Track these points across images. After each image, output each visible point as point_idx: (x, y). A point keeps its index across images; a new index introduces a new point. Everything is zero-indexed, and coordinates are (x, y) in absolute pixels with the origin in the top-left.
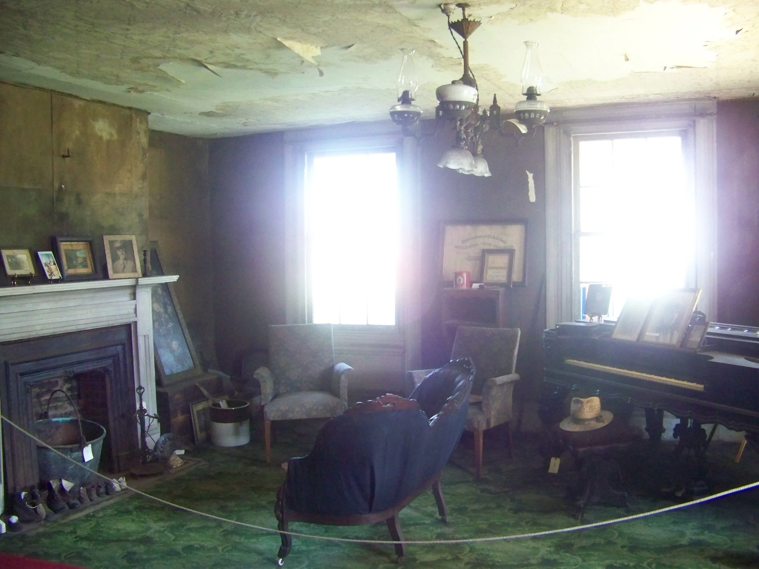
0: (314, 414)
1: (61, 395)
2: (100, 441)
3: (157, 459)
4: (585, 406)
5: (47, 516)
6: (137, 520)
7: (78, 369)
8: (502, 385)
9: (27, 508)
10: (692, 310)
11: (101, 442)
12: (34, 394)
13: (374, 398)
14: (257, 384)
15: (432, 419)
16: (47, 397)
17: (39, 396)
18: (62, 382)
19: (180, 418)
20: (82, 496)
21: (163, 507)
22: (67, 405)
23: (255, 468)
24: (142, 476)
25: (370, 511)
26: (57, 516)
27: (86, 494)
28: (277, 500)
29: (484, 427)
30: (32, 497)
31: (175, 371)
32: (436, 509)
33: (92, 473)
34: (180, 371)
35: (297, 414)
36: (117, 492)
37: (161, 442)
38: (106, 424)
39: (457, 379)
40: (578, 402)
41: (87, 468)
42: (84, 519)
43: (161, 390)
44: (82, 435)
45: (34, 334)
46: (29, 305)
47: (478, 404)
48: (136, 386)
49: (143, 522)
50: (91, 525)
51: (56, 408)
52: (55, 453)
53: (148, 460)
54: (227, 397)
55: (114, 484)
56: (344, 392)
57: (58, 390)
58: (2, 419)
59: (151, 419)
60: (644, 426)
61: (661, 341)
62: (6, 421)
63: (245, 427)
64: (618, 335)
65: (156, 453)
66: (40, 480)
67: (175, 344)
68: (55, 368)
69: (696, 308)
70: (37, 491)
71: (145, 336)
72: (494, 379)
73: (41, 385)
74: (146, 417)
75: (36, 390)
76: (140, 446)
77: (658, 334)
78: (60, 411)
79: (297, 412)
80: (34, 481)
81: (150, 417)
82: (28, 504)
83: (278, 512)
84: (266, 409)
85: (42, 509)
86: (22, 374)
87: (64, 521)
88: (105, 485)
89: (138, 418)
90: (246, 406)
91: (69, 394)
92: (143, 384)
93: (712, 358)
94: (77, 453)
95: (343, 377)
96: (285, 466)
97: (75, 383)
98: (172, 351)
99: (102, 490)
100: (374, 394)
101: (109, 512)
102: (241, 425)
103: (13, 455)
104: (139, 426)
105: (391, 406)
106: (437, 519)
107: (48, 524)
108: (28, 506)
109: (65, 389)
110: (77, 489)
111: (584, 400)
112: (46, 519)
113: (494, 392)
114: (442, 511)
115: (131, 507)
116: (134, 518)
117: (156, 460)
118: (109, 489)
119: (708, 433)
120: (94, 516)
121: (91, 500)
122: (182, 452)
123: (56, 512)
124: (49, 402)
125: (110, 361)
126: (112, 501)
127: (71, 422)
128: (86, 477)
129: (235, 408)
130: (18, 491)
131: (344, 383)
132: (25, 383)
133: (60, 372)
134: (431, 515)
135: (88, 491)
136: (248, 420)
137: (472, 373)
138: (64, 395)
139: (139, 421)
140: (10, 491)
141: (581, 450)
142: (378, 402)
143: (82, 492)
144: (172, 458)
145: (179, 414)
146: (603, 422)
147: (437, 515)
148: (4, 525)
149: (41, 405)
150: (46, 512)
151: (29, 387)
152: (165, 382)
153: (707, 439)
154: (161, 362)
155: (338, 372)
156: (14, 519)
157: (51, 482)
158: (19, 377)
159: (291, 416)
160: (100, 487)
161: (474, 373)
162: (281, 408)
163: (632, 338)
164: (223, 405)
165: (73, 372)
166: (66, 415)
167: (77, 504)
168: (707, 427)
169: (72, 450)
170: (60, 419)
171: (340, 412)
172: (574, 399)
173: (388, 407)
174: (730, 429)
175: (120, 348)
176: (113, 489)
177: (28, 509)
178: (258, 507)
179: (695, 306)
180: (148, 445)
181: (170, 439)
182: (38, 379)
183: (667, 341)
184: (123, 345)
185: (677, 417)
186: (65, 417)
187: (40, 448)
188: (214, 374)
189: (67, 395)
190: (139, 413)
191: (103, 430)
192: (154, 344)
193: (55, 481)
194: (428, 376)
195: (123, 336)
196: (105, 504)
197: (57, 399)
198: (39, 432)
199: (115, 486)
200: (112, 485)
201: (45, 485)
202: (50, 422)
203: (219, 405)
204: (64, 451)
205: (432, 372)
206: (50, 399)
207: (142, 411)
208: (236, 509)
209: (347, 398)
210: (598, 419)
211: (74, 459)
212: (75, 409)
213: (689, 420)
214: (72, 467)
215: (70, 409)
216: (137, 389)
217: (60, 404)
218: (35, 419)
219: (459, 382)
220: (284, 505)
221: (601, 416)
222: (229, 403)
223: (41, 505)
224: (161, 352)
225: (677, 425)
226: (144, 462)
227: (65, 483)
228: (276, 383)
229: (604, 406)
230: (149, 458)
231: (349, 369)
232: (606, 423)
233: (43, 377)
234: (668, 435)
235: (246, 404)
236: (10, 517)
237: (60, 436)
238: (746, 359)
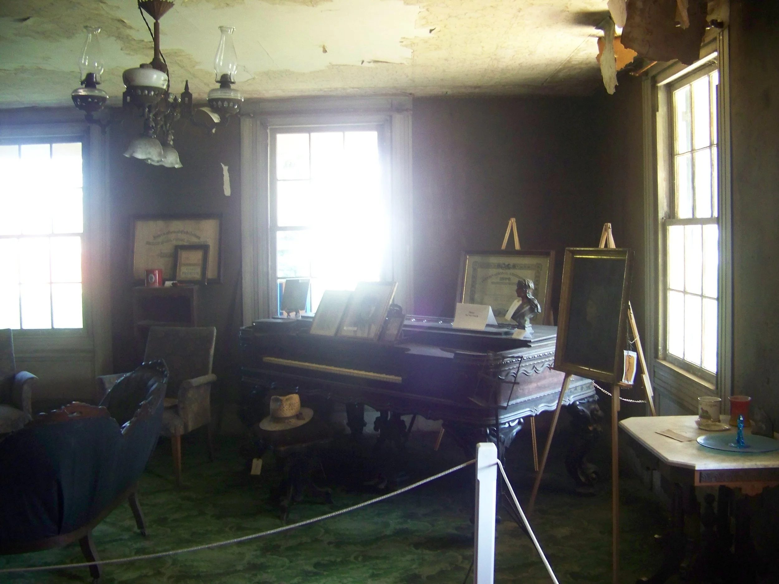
4: (284, 404)
8: (199, 387)
10: (389, 301)
13: (59, 408)
15: (125, 427)
29: (181, 431)
32: (133, 523)
39: (150, 383)
40: (277, 400)
47: (175, 409)
56: (27, 404)
60: (345, 422)
61: (359, 334)
64: (315, 331)
69: (393, 300)
72: (189, 380)
77: (355, 329)
93: (409, 350)
95: (26, 387)
100: (59, 403)
105: (78, 415)
106: (135, 533)
111: (283, 398)
113: (190, 394)
114: (140, 524)
119: (408, 425)
131: (27, 393)
134: (128, 529)
137: (166, 376)
141: (282, 449)
142: (64, 412)
146: (304, 419)
147: (136, 529)
153: (406, 430)
155: (20, 380)
161: (168, 375)
163: (330, 332)
168: (407, 419)
171: (23, 425)
172: (273, 397)
173: (75, 417)
174: (428, 418)
179: (393, 297)
183: (365, 335)
185: (377, 410)
194: (119, 381)
205: (123, 376)
209: (31, 410)
210: (298, 416)
213: (389, 413)
219: (152, 385)
221: (301, 414)
225: (377, 418)
229: (304, 403)
231: (32, 378)
232: (307, 420)
234: (369, 428)
238: (441, 349)
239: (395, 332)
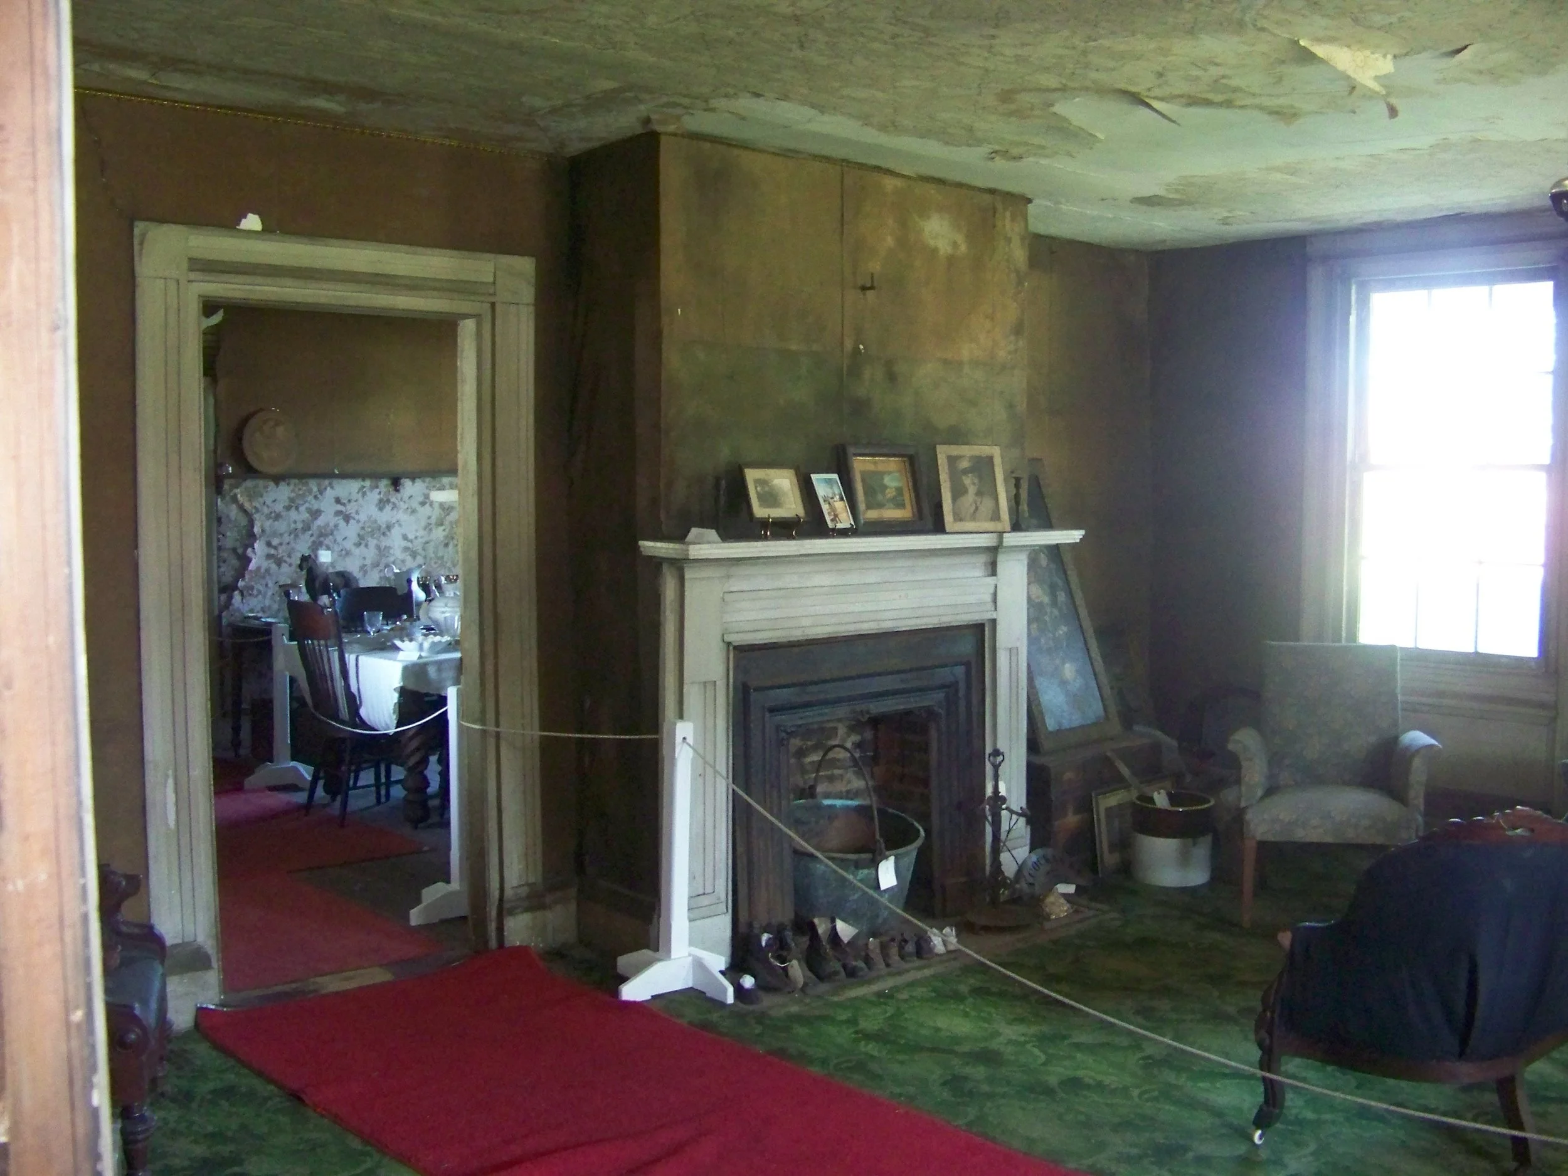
0: (1351, 835)
1: (841, 754)
2: (911, 851)
3: (1020, 898)
5: (805, 983)
6: (974, 1014)
7: (877, 708)
9: (770, 962)
11: (915, 853)
12: (792, 749)
13: (1489, 814)
14: (1234, 763)
16: (815, 757)
17: (801, 753)
18: (845, 730)
19: (1071, 819)
20: (872, 955)
21: (1027, 995)
22: (850, 775)
23: (1217, 935)
24: (986, 929)
25: (1462, 1054)
26: (823, 986)
27: (878, 951)
28: (1261, 1008)
30: (781, 945)
31: (1066, 725)
33: (892, 913)
34: (1075, 724)
35: (1313, 830)
36: (938, 955)
37: (1030, 863)
38: (925, 818)
41: (884, 900)
42: (873, 997)
43: (1038, 760)
44: (878, 837)
45: (794, 634)
46: (792, 578)
48: (989, 750)
49: (985, 1020)
50: (885, 1012)
51: (831, 779)
52: (827, 866)
53: (1002, 899)
54: (1168, 784)
55: (933, 938)
56: (1417, 794)
57: (838, 746)
58: (733, 790)
59: (1014, 817)
62: (740, 796)
63: (1202, 850)
65: (1018, 886)
66: (796, 915)
67: (1069, 670)
68: (836, 701)
70: (789, 933)
71: (1010, 649)
73: (806, 732)
74: (1004, 813)
75: (796, 743)
76: (988, 868)
78: (840, 787)
79: (1315, 827)
80: (786, 913)
81: (1012, 812)
82: (772, 955)
83: (1263, 1033)
84: (1249, 816)
85: (796, 968)
86: (772, 710)
87: (836, 999)
88: (915, 939)
89: (988, 813)
90: (1206, 806)
91: (857, 755)
92: (1002, 745)
94: (866, 871)
95: (1417, 762)
96: (1285, 939)
97: (869, 735)
98: (1063, 683)
99: (910, 948)
100: (1488, 805)
101: (920, 990)
102: (1195, 844)
103: (750, 862)
104: (989, 829)
105: (1525, 833)
107: (807, 1000)
108: (772, 958)
109: (849, 745)
110: (861, 942)
112: (803, 989)
115: (963, 988)
116: (968, 1010)
117: (1016, 900)
118: (922, 948)
120: (891, 995)
121: (888, 965)
122: (1070, 889)
123: (821, 977)
124: (819, 766)
125: (940, 695)
126: (927, 972)
127: (859, 810)
128: (880, 920)
129: (1186, 809)
130: (755, 931)
131: (1419, 773)
132: (778, 728)
133: (842, 711)
135: (884, 947)
136: (1208, 839)
138: (849, 755)
139: (990, 818)
140: (743, 929)
142: (1498, 821)
143: (871, 947)
144: (1051, 899)
145: (1070, 814)
148: (731, 990)
149: (803, 771)
150: (804, 976)
151: (783, 735)
152: (1046, 744)
154: (1039, 704)
155: (1406, 749)
156: (749, 981)
157: (816, 921)
158: (767, 715)
159: (1300, 834)
160: (906, 941)
162: (1281, 817)
164: (1161, 800)
165: (868, 712)
166: (848, 795)
167: (861, 969)
169: (858, 865)
170: (839, 803)
171: (1407, 837)
173: (1519, 836)
175: (960, 671)
176: (931, 950)
177: (771, 967)
178: (1218, 1015)
180: (1003, 868)
181: (1047, 861)
182: (800, 722)
184: (967, 664)
186: (847, 798)
187: (799, 854)
188: (1147, 734)
189: (852, 755)
190: (991, 802)
191: (919, 831)
192: (1029, 667)
193: (823, 919)
195: (966, 647)
196: (915, 975)
197: (834, 763)
198: (797, 824)
199: (936, 942)
200: (928, 940)
201: (804, 926)
202: (819, 807)
203: (1151, 800)
204: (842, 863)
206: (821, 761)
207: (998, 800)
208: (1176, 1015)
209: (1423, 808)
211: (861, 881)
212: (867, 784)
214: (856, 896)
215: (858, 784)
216: (990, 755)
217: (837, 772)
218: (792, 796)
220: (1277, 1019)
222: (1173, 798)
223: (795, 962)
224: (1041, 683)
226: (994, 902)
227: (840, 925)
228: (1275, 760)
230: (1004, 894)
231: (1432, 746)
233: (811, 717)
235: (1209, 802)
236: (741, 977)
237: (836, 835)
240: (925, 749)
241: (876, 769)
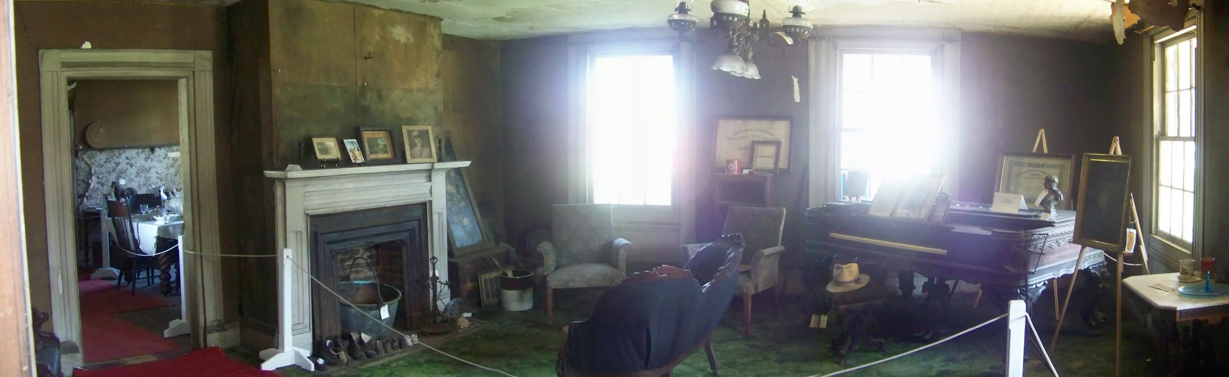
0: (594, 284)
1: (361, 261)
2: (395, 302)
3: (446, 320)
4: (845, 271)
5: (348, 362)
6: (427, 371)
7: (377, 240)
8: (769, 256)
9: (331, 353)
10: (937, 191)
11: (397, 303)
12: (338, 260)
13: (651, 269)
14: (541, 257)
15: (705, 287)
16: (349, 263)
17: (342, 261)
18: (363, 250)
19: (469, 285)
20: (378, 348)
21: (451, 362)
22: (366, 270)
23: (537, 331)
24: (431, 334)
25: (646, 367)
26: (356, 363)
27: (381, 346)
28: (558, 359)
29: (752, 292)
30: (336, 346)
31: (465, 244)
32: (708, 364)
33: (388, 329)
34: (469, 244)
35: (578, 283)
36: (409, 346)
37: (450, 305)
38: (402, 288)
39: (728, 252)
40: (839, 268)
41: (384, 324)
42: (380, 367)
43: (454, 260)
44: (380, 296)
45: (339, 210)
46: (335, 185)
47: (747, 273)
48: (430, 257)
49: (432, 373)
50: (386, 372)
51: (357, 272)
52: (356, 310)
53: (438, 321)
54: (512, 267)
55: (407, 339)
56: (622, 264)
57: (360, 257)
58: (311, 278)
59: (443, 285)
60: (897, 286)
61: (911, 216)
62: (315, 281)
63: (529, 294)
64: (873, 212)
65: (445, 315)
66: (342, 332)
67: (466, 221)
68: (359, 238)
69: (941, 189)
70: (339, 340)
71: (439, 213)
72: (762, 250)
73: (345, 252)
74: (438, 284)
75: (340, 257)
76: (431, 308)
77: (908, 211)
78: (361, 275)
79: (578, 281)
80: (337, 332)
81: (442, 283)
82: (332, 350)
83: (559, 370)
84: (548, 279)
85: (343, 355)
86: (328, 243)
87: (362, 368)
88: (398, 340)
89: (430, 284)
90: (530, 275)
91: (369, 261)
92: (436, 255)
93: (953, 229)
94: (375, 312)
95: (621, 251)
96: (566, 329)
97: (374, 252)
98: (463, 227)
99: (396, 344)
100: (650, 266)
101: (401, 363)
102: (525, 292)
103: (320, 310)
104: (431, 291)
105: (667, 276)
106: (708, 373)
107: (349, 369)
108: (332, 352)
109: (365, 257)
110: (373, 343)
111: (844, 266)
112: (347, 364)
113: (762, 262)
114: (713, 365)
115: (422, 360)
116: (424, 369)
117: (445, 321)
118: (402, 344)
119: (951, 288)
120: (388, 365)
121: (386, 352)
122: (470, 315)
123: (355, 359)
124: (351, 266)
125: (407, 234)
126: (405, 354)
127: (370, 285)
128: (382, 333)
129: (520, 277)
130: (324, 339)
131: (623, 255)
132: (332, 251)
133: (362, 242)
134: (703, 370)
135: (384, 345)
136: (532, 288)
137: (742, 246)
138: (365, 261)
139: (431, 286)
140: (317, 338)
141: (842, 307)
142: (655, 272)
143: (378, 344)
144: (460, 320)
145: (468, 282)
146: (862, 283)
147: (709, 370)
148: (313, 365)
149: (344, 269)
150: (347, 358)
151: (334, 253)
152: (456, 253)
153: (950, 292)
154: (453, 236)
155: (617, 246)
156: (321, 361)
157: (352, 334)
158: (326, 245)
159: (572, 285)
160: (394, 341)
161: (744, 246)
162: (563, 278)
163: (886, 214)
164: (510, 274)
165: (374, 243)
166: (366, 279)
167: (374, 354)
168: (950, 283)
169: (371, 309)
170: (361, 282)
171: (619, 282)
172: (836, 265)
173: (664, 277)
174: (969, 283)
175: (416, 223)
176: (406, 344)
177: (331, 355)
178: (540, 365)
179: (941, 186)
180: (438, 307)
181: (458, 303)
182: (342, 248)
183: (916, 217)
184: (419, 220)
185: (925, 276)
186: (365, 280)
187: (343, 305)
188: (504, 246)
189: (367, 262)
190: (432, 279)
191: (399, 293)
192: (447, 220)
193: (355, 333)
194: (701, 249)
195: (418, 213)
196: (398, 356)
197: (358, 265)
198: (341, 292)
199: (408, 341)
200: (405, 340)
201: (347, 337)
202: (352, 285)
203: (507, 275)
204: (364, 309)
205: (705, 245)
206: (352, 264)
207: (435, 278)
208: (520, 366)
209: (625, 269)
210: (857, 281)
211: (372, 316)
212: (374, 274)
213: (936, 278)
214: (370, 323)
215: (370, 274)
216: (431, 259)
217: (360, 269)
218: (339, 280)
219: (730, 254)
220: (565, 363)
221: (859, 279)
222: (514, 273)
223: (343, 352)
224: (453, 227)
225: (925, 283)
226: (435, 322)
227: (363, 336)
228: (559, 255)
229: (862, 270)
230: (439, 319)
231: (627, 244)
232: (864, 284)
233: (347, 245)
234: (918, 291)
235: (530, 273)
236: (317, 359)
237: (360, 296)
238: (981, 228)
239: (942, 214)
240: (401, 257)
241: (379, 267)
